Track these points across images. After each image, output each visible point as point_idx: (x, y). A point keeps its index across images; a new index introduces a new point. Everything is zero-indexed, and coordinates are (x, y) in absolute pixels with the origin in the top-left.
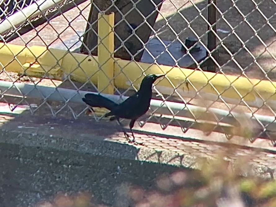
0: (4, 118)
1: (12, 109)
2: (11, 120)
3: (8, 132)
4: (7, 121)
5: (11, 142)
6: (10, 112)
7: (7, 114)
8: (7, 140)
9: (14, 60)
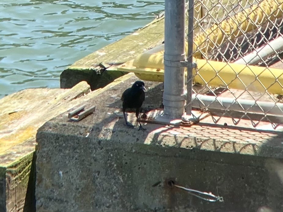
0: (268, 135)
1: (274, 127)
2: (274, 137)
3: (272, 148)
4: (271, 138)
5: (276, 156)
6: (273, 130)
7: (270, 132)
8: (271, 154)
9: (275, 82)
